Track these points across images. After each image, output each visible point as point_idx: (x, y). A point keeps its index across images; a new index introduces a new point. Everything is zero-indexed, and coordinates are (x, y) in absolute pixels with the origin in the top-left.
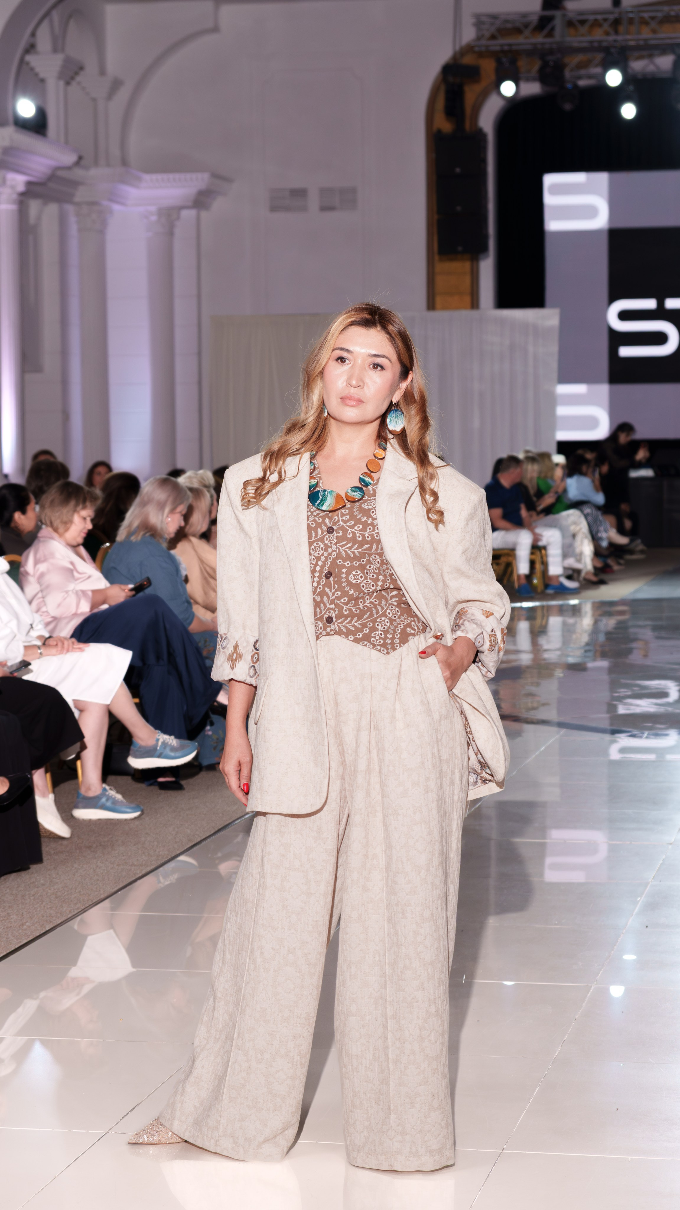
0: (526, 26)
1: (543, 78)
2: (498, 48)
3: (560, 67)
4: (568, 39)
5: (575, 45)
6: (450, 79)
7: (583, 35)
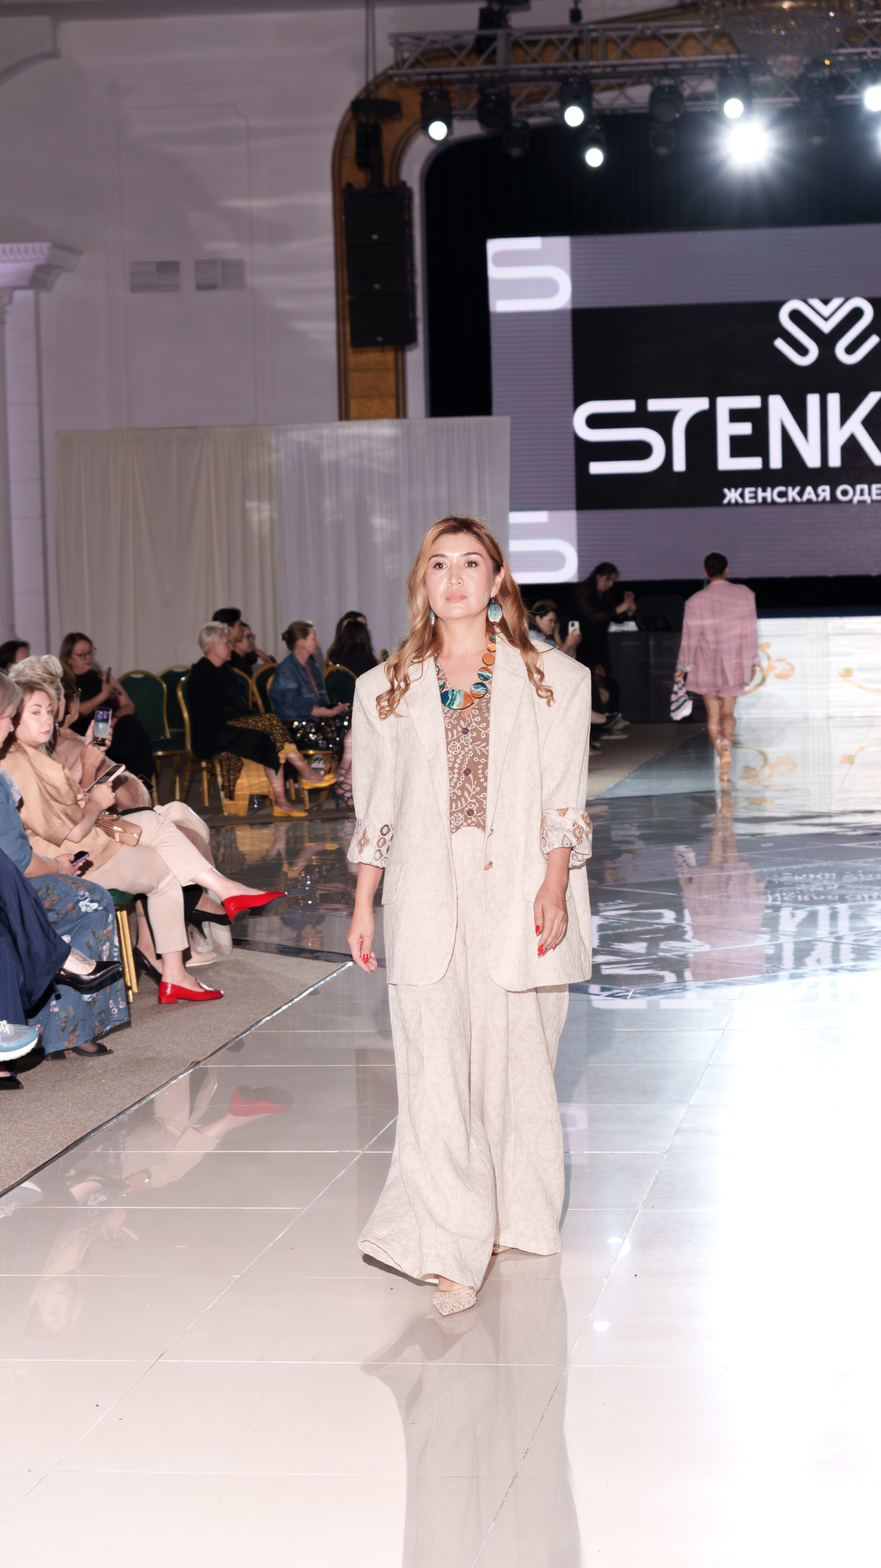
0: (460, 48)
1: (482, 117)
2: (423, 78)
3: (504, 102)
4: (516, 66)
5: (523, 73)
6: (363, 119)
7: (534, 61)
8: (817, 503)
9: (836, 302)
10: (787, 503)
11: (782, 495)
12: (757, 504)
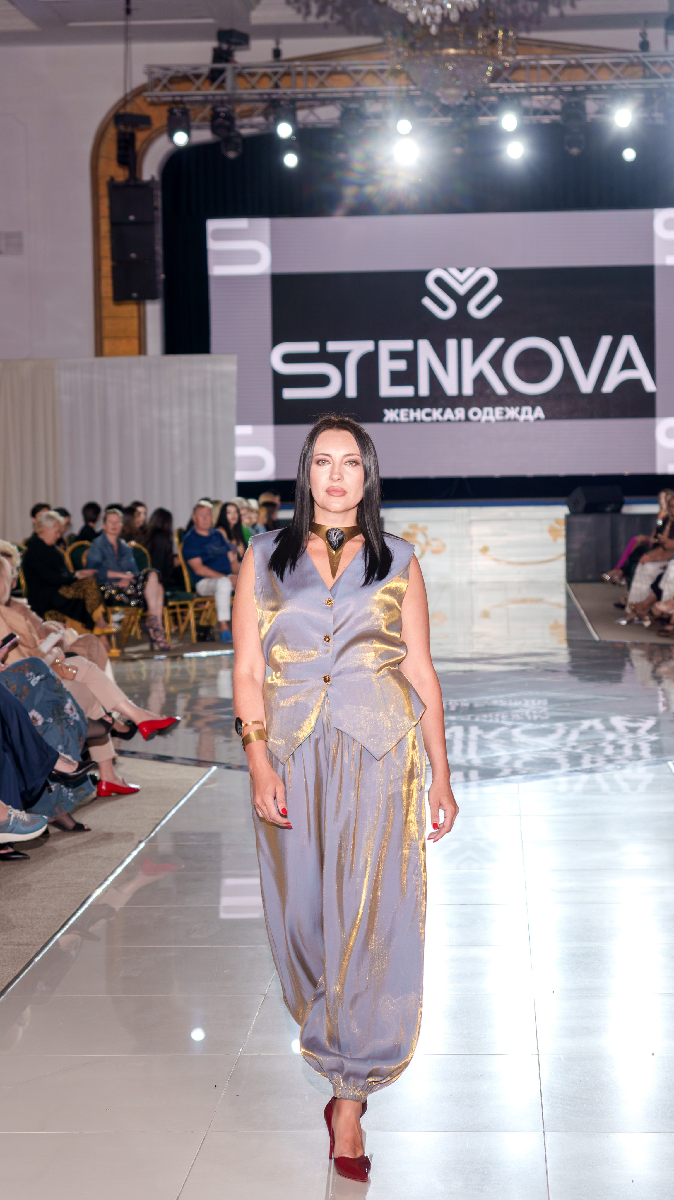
0: (198, 76)
1: (214, 129)
2: (170, 99)
3: (230, 118)
4: (240, 91)
5: (246, 97)
6: (122, 128)
7: (253, 87)
8: (455, 421)
9: (469, 271)
10: (432, 422)
11: (428, 415)
12: (409, 422)
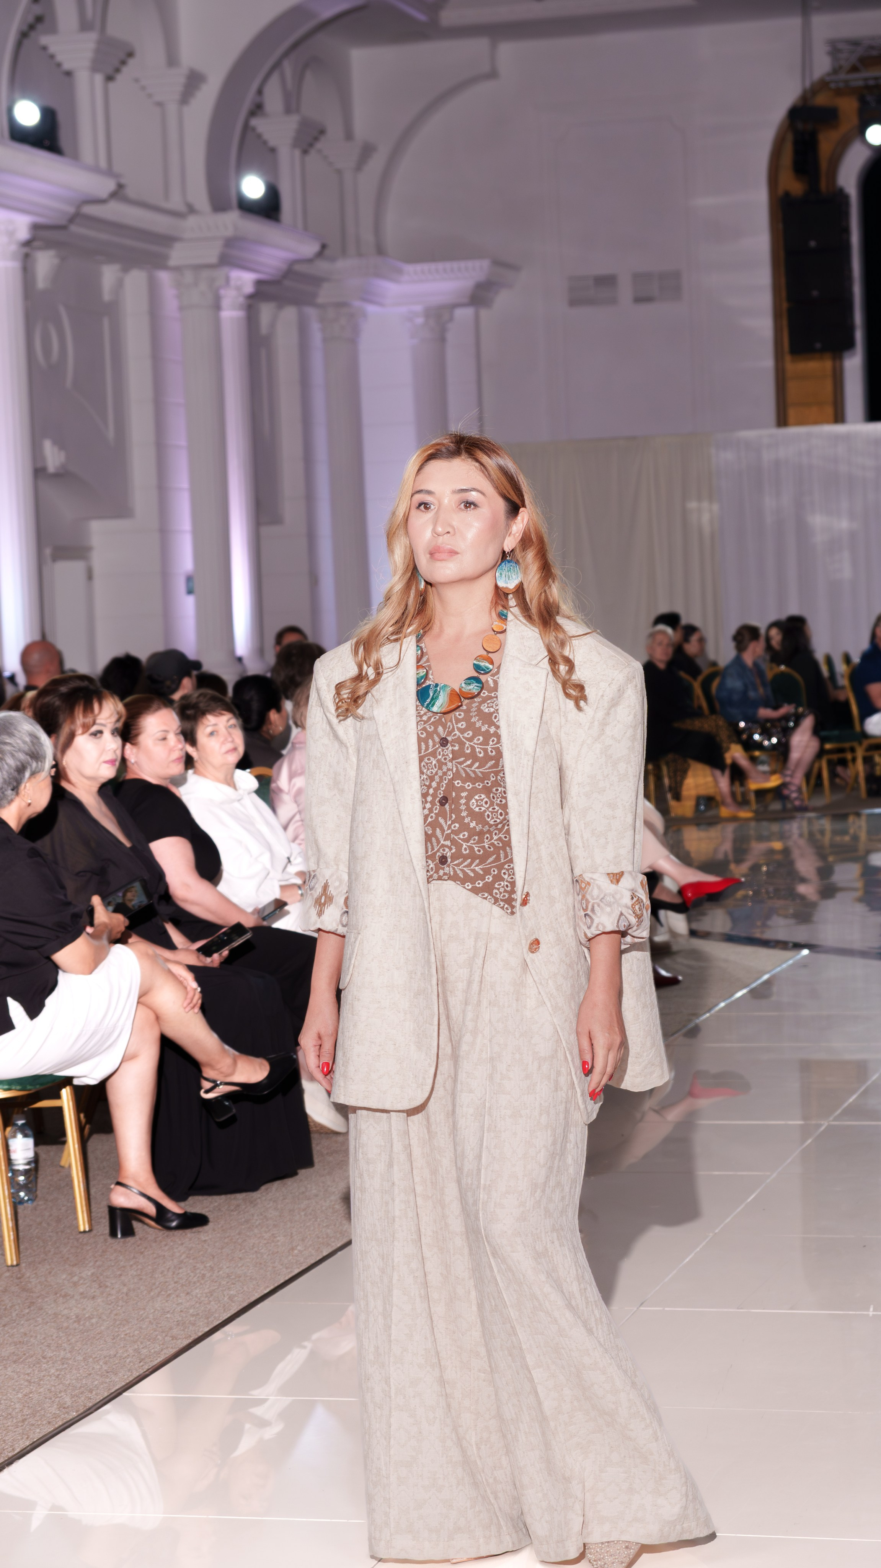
2: (860, 83)
6: (800, 125)
